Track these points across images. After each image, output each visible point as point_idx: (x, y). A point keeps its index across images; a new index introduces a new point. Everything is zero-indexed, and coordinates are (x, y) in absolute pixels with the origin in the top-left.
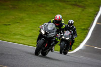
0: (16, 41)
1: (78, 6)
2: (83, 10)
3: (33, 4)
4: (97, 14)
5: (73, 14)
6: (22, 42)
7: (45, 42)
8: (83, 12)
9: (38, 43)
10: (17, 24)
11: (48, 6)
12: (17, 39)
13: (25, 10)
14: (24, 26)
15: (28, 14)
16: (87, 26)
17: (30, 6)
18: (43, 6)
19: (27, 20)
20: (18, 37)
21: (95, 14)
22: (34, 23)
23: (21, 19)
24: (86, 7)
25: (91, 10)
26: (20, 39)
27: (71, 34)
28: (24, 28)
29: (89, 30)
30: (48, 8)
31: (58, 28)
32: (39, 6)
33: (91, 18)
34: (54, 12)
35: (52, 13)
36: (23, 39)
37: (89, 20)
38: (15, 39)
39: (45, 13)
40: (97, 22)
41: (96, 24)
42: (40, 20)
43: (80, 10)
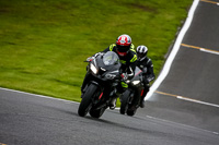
0: (6, 83)
1: (142, 7)
2: (153, 17)
3: (44, 4)
4: (182, 26)
5: (131, 24)
6: (19, 85)
7: (98, 90)
8: (153, 21)
9: (83, 92)
10: (9, 47)
11: (77, 7)
12: (9, 79)
13: (26, 17)
14: (24, 51)
15: (32, 25)
16: (160, 51)
17: (37, 7)
18: (67, 7)
19: (29, 37)
20: (11, 74)
21: (177, 25)
22: (46, 44)
23: (19, 35)
24: (159, 10)
25: (170, 17)
26: (16, 79)
27: (143, 74)
28: (25, 55)
29: (165, 60)
30: (76, 12)
31: (124, 62)
32: (58, 7)
33: (169, 34)
34: (89, 20)
35: (84, 22)
36: (22, 80)
37: (166, 37)
38: (5, 78)
39: (69, 23)
40: (183, 42)
41: (181, 47)
42: (59, 38)
43: (145, 16)
